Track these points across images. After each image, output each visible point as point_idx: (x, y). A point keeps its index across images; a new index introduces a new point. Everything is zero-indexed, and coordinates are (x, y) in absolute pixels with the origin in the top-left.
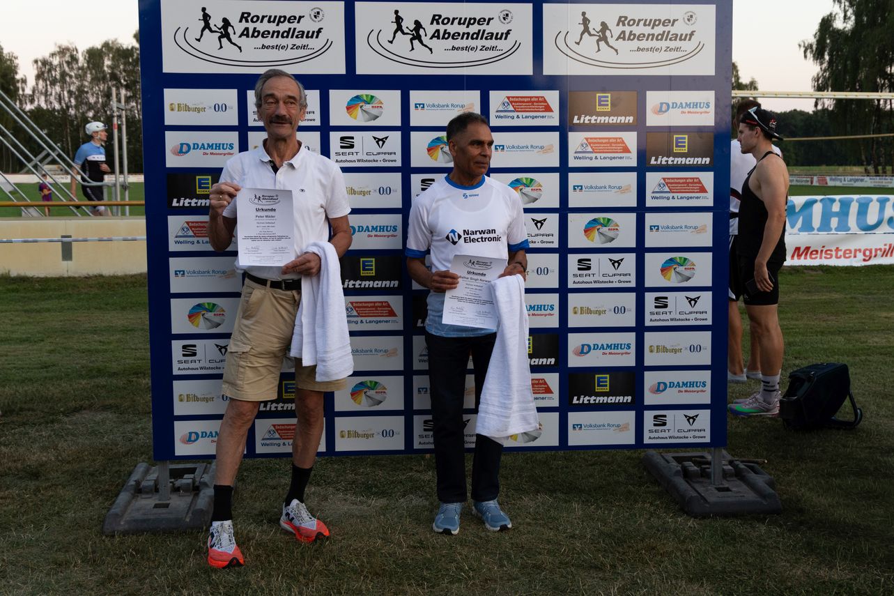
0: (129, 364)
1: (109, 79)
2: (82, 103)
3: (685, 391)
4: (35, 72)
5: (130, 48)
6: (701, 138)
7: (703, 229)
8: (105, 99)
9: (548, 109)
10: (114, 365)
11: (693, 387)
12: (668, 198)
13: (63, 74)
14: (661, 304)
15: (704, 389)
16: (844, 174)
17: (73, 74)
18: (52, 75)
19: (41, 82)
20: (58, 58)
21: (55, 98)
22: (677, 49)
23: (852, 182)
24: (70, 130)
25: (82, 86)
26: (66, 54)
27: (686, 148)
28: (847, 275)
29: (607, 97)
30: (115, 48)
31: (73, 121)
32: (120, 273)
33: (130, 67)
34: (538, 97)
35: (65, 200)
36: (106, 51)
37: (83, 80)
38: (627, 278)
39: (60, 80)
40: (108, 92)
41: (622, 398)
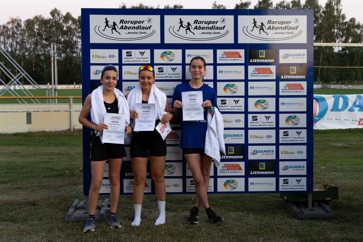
1: (37, 35)
2: (23, 48)
3: (296, 170)
5: (48, 19)
6: (301, 68)
7: (303, 104)
8: (35, 46)
9: (240, 57)
10: (57, 167)
11: (299, 168)
12: (288, 92)
13: (14, 33)
14: (286, 134)
15: (304, 169)
17: (19, 33)
18: (8, 33)
20: (11, 25)
21: (9, 45)
22: (291, 33)
25: (23, 39)
26: (15, 22)
27: (295, 72)
29: (264, 52)
30: (40, 19)
31: (17, 57)
32: (53, 130)
33: (48, 29)
34: (236, 52)
35: (28, 96)
36: (36, 21)
37: (24, 36)
38: (272, 124)
39: (12, 36)
40: (36, 42)
41: (270, 172)
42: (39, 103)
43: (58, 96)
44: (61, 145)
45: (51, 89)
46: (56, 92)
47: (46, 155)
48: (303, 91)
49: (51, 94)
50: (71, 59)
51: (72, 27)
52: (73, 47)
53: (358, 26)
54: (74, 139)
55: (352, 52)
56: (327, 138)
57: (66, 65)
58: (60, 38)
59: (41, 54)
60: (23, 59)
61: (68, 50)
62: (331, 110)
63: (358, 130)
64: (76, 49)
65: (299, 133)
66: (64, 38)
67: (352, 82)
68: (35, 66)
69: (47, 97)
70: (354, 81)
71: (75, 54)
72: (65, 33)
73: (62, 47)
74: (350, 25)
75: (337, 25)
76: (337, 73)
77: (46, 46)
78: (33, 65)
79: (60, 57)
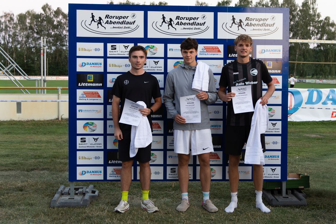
1: (28, 29)
2: (15, 41)
3: (271, 159)
5: (39, 14)
6: (277, 63)
7: (278, 97)
8: (26, 39)
9: (219, 51)
10: (45, 154)
11: (274, 157)
12: (265, 86)
13: (6, 26)
15: (278, 158)
17: (11, 26)
18: (1, 27)
20: (4, 18)
21: (2, 38)
22: (268, 30)
25: (15, 32)
26: (8, 16)
27: (272, 67)
30: (32, 14)
31: (9, 50)
32: (42, 119)
33: (39, 23)
34: (216, 47)
35: (18, 86)
36: (28, 15)
37: (16, 29)
39: (5, 29)
40: (28, 35)
42: (28, 93)
43: (47, 86)
44: (50, 134)
45: (41, 80)
46: (46, 83)
47: (34, 142)
48: (279, 85)
49: (40, 85)
50: (61, 52)
51: (62, 21)
52: (63, 40)
53: (333, 25)
54: (62, 128)
55: (327, 48)
56: (301, 130)
57: (56, 58)
58: (51, 31)
59: (32, 47)
60: (15, 51)
61: (58, 43)
62: (306, 103)
63: (331, 122)
64: (65, 42)
65: (274, 124)
66: (55, 31)
67: (327, 77)
68: (26, 58)
69: (37, 87)
70: (328, 76)
71: (64, 47)
72: (55, 27)
73: (52, 40)
74: (325, 23)
75: (313, 23)
76: (313, 68)
77: (37, 40)
78: (25, 57)
79: (50, 49)
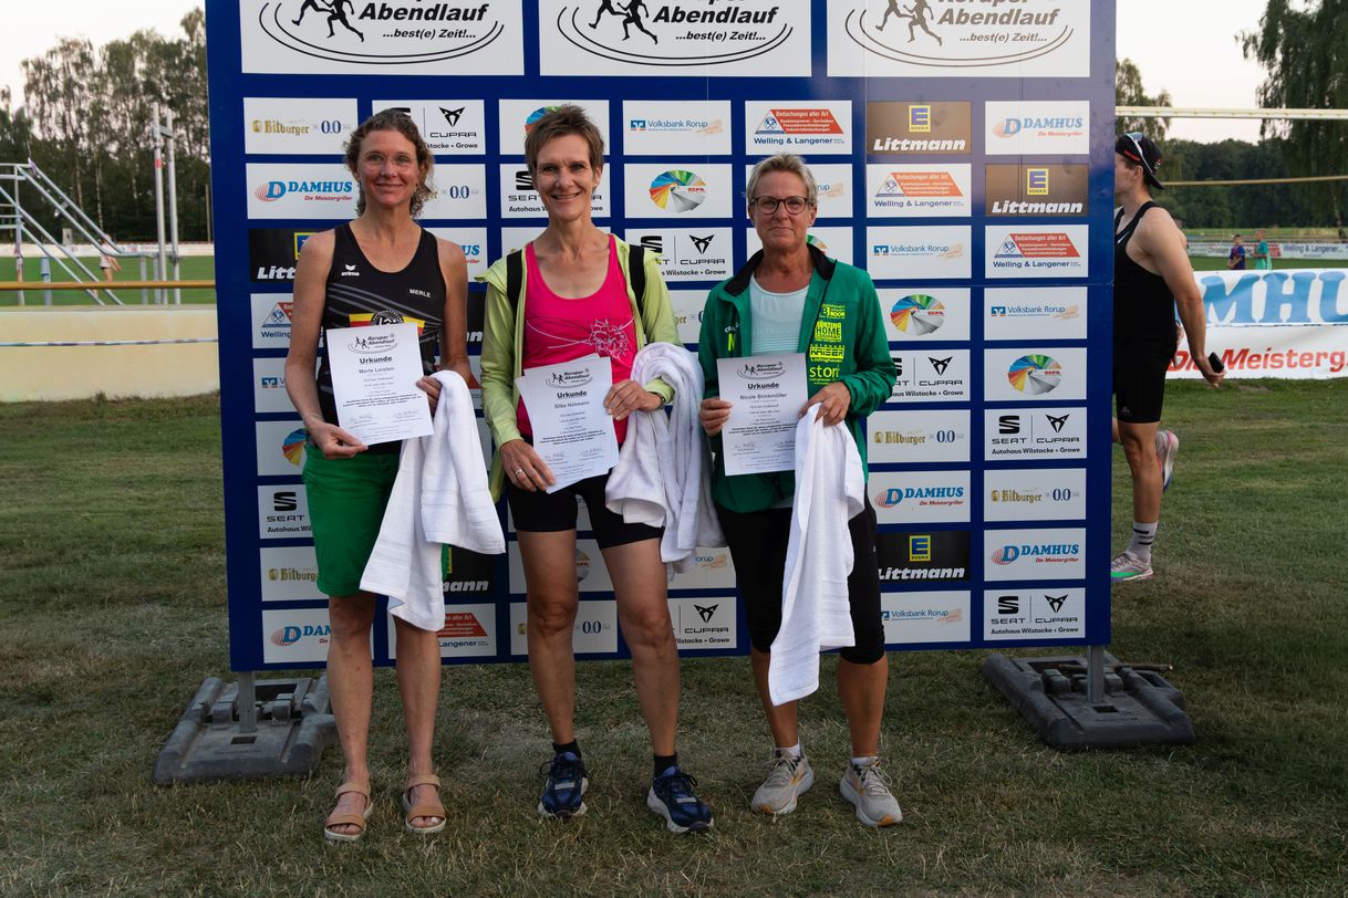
0: (185, 532)
1: (142, 91)
2: (99, 130)
3: (1047, 560)
4: (24, 81)
5: (175, 42)
6: (1068, 172)
7: (1073, 313)
8: (137, 123)
9: (835, 129)
10: (163, 533)
11: (1059, 553)
12: (1019, 266)
13: (69, 84)
14: (1010, 427)
15: (1075, 557)
16: (1307, 240)
17: (84, 83)
18: (51, 84)
19: (33, 96)
20: (60, 57)
21: (57, 123)
22: (1032, 37)
23: (1319, 253)
24: (81, 173)
25: (100, 102)
26: (72, 52)
27: (1047, 189)
28: (1306, 393)
29: (925, 110)
30: (152, 41)
31: (84, 159)
32: (167, 394)
33: (177, 73)
36: (138, 48)
37: (101, 94)
38: (957, 388)
39: (65, 93)
40: (141, 112)
41: (949, 571)
42: (117, 304)
43: (181, 279)
45: (158, 256)
46: (177, 268)
48: (1076, 264)
49: (156, 273)
65: (1059, 420)
68: (138, 185)
69: (144, 281)
78: (134, 181)
